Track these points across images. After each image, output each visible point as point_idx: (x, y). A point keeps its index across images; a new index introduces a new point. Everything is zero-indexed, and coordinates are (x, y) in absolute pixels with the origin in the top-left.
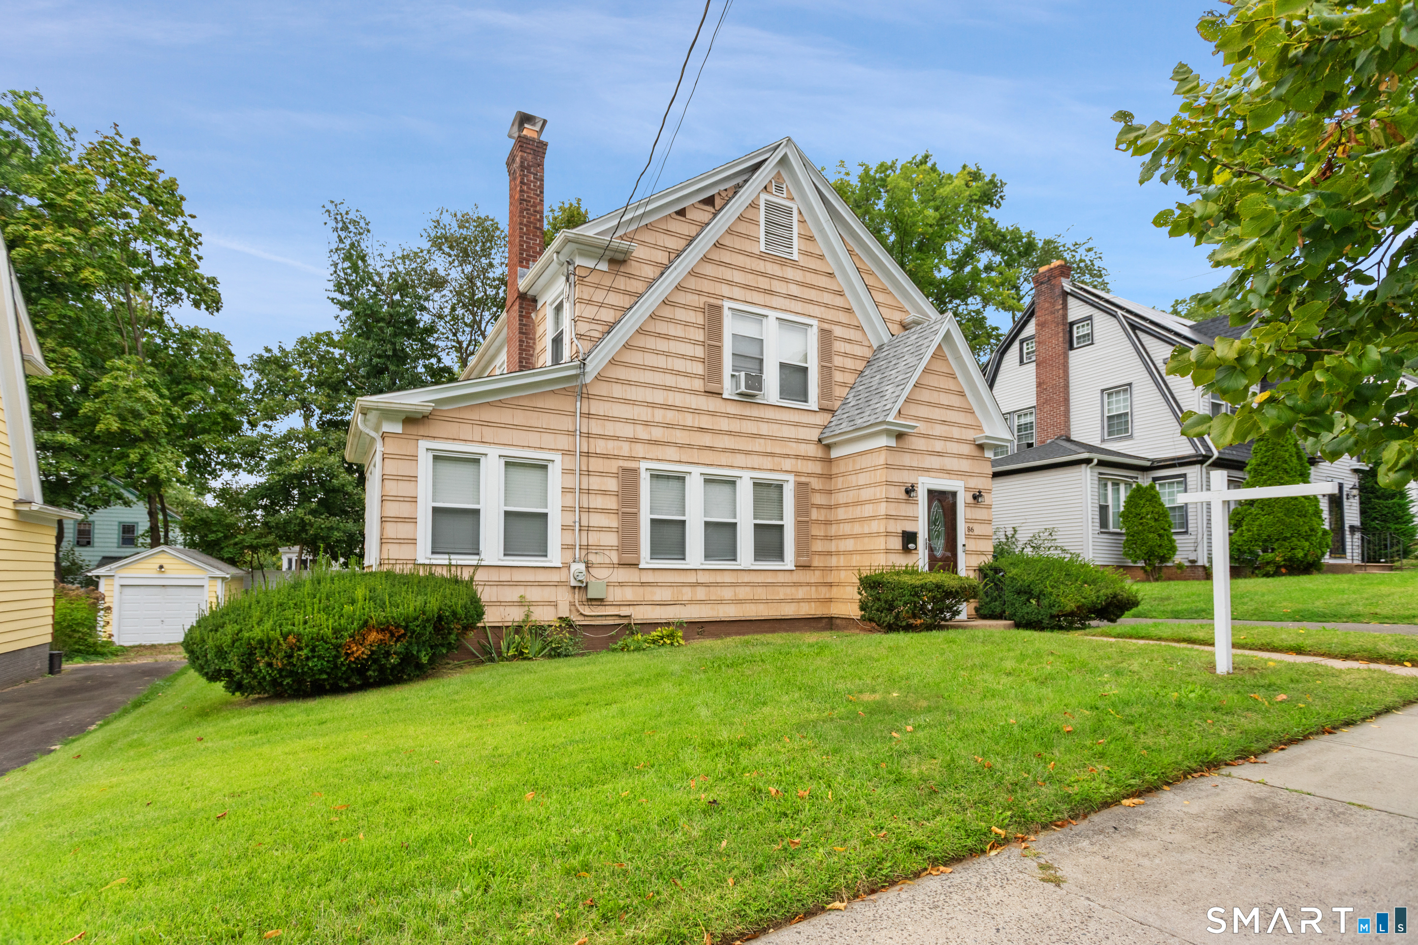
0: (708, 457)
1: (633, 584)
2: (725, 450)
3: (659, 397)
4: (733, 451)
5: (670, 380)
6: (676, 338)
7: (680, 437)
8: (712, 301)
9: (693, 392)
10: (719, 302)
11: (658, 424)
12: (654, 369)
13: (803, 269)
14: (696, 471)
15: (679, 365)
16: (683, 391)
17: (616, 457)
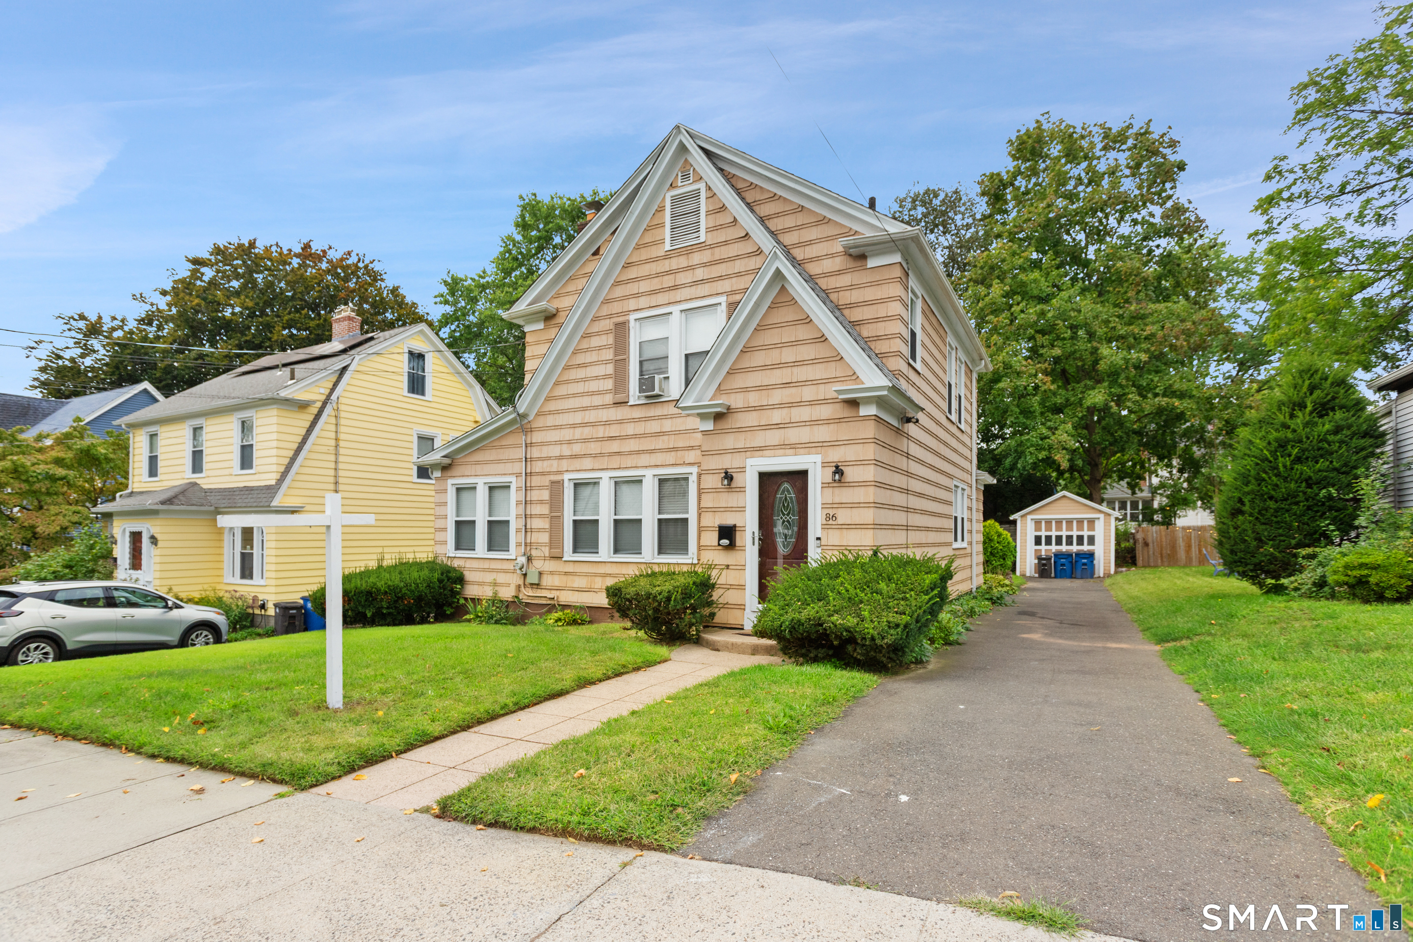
0: (615, 462)
1: (559, 573)
2: (631, 453)
3: (578, 418)
4: (638, 452)
5: (586, 401)
6: (591, 364)
7: (594, 448)
8: (621, 319)
9: (604, 406)
10: (626, 318)
11: (577, 441)
12: (575, 395)
13: (711, 247)
14: (605, 476)
15: (593, 386)
16: (596, 408)
17: (549, 473)
